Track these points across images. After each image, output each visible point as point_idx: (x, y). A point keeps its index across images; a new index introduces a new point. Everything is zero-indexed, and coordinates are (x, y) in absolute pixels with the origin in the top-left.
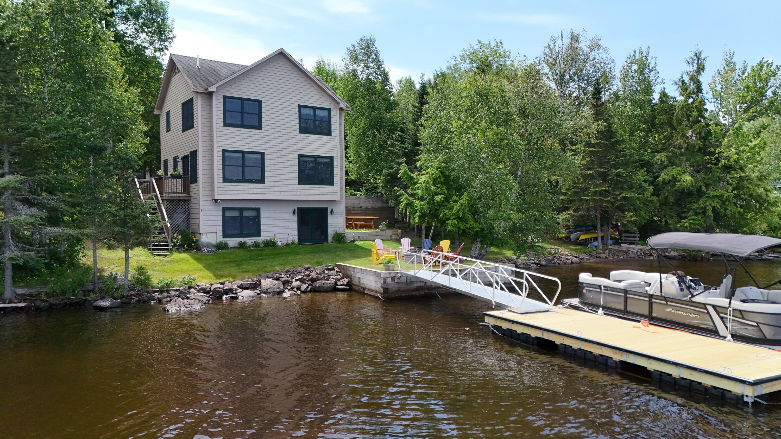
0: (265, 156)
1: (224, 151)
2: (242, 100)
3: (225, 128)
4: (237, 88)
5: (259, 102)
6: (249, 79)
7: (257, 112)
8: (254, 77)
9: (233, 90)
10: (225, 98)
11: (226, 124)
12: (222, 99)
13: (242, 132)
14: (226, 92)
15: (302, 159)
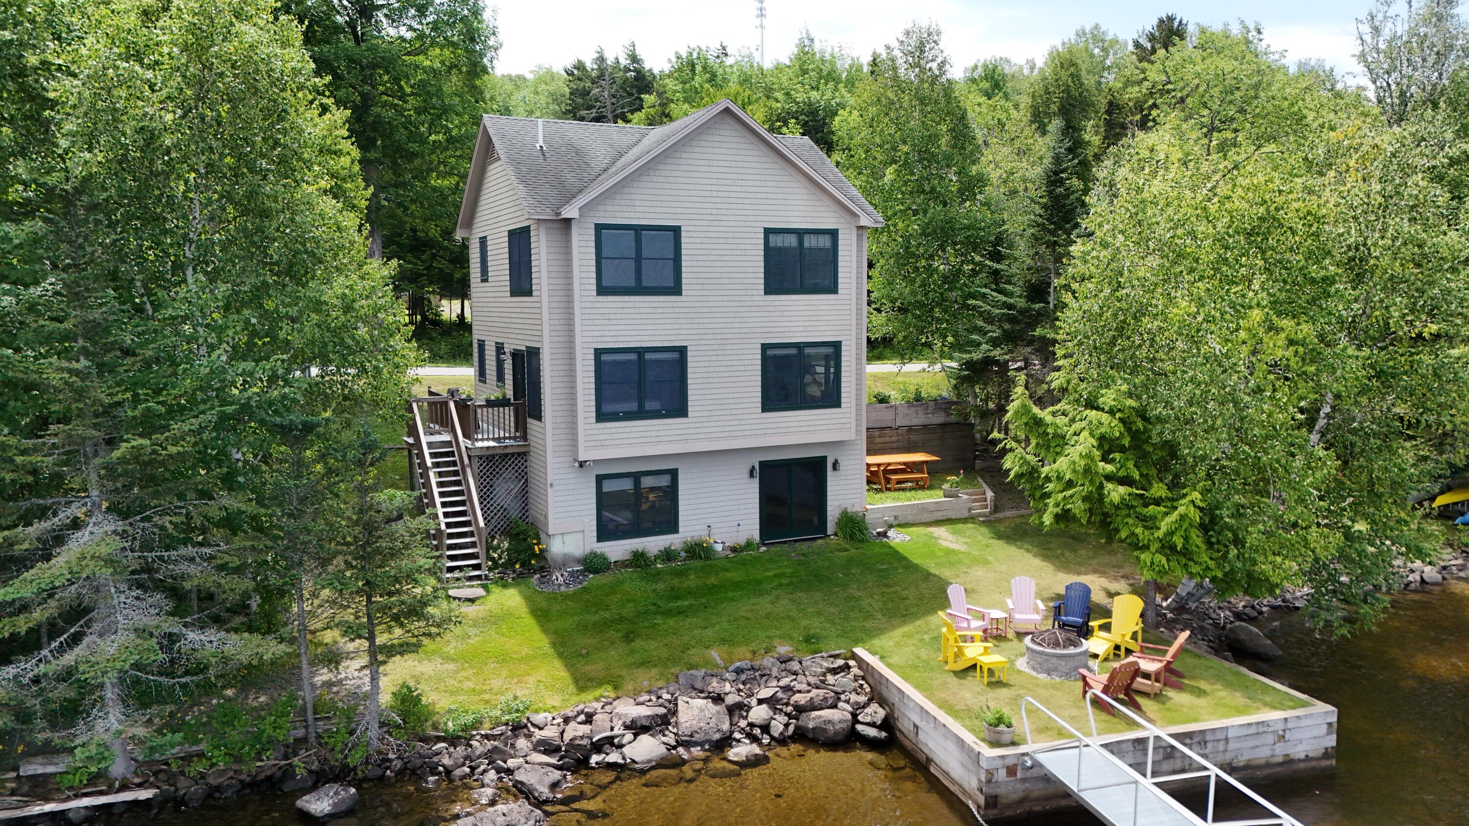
0: (689, 354)
1: (598, 352)
2: (638, 230)
3: (601, 298)
4: (627, 202)
5: (676, 231)
6: (654, 179)
7: (672, 256)
8: (663, 173)
9: (617, 208)
10: (599, 228)
11: (602, 290)
12: (593, 232)
13: (638, 305)
14: (602, 214)
15: (770, 352)
